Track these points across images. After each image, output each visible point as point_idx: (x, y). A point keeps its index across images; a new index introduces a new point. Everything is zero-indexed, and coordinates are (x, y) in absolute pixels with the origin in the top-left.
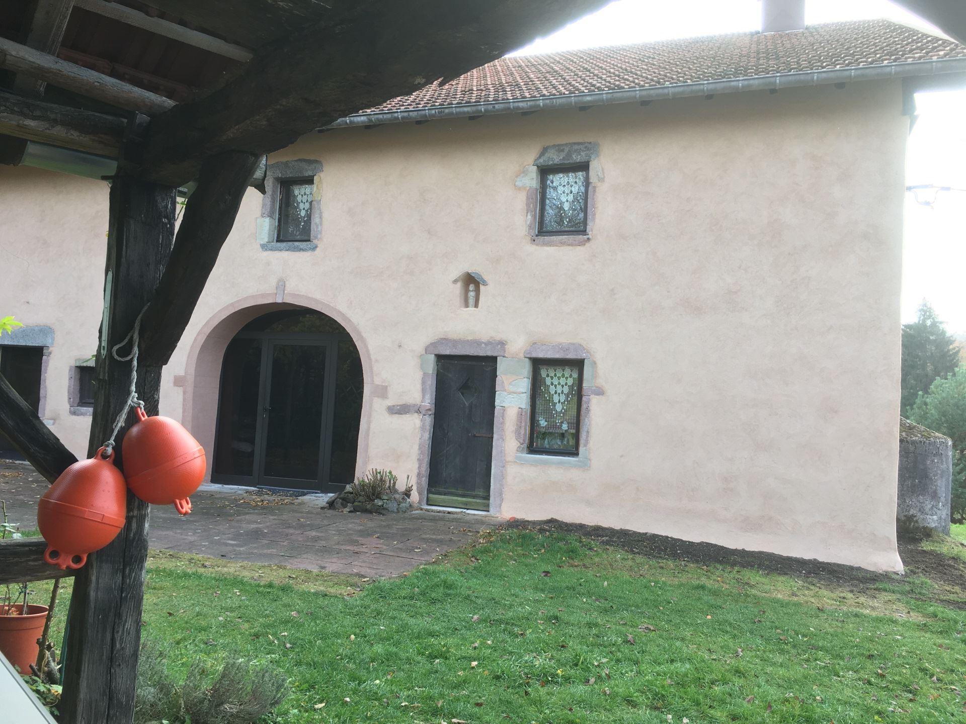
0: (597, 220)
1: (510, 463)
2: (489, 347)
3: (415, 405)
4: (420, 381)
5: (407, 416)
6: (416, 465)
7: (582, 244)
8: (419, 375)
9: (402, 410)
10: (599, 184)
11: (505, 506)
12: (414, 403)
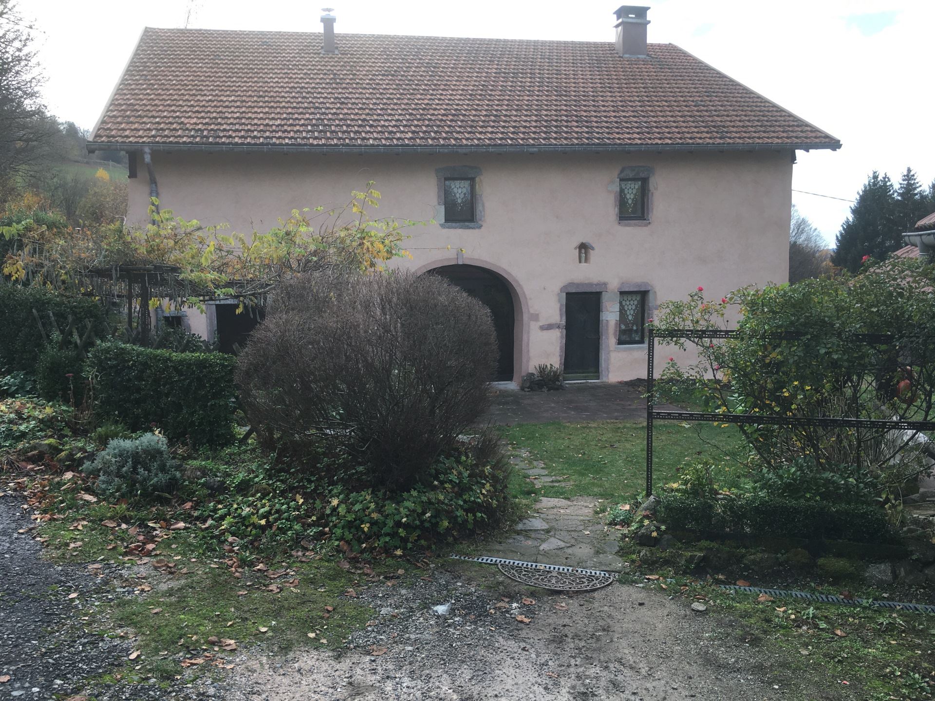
0: (654, 213)
1: (612, 352)
2: (598, 286)
3: (557, 324)
4: (559, 310)
5: (552, 331)
6: (559, 359)
7: (646, 225)
8: (558, 306)
9: (549, 327)
10: (655, 191)
11: (610, 376)
12: (556, 322)
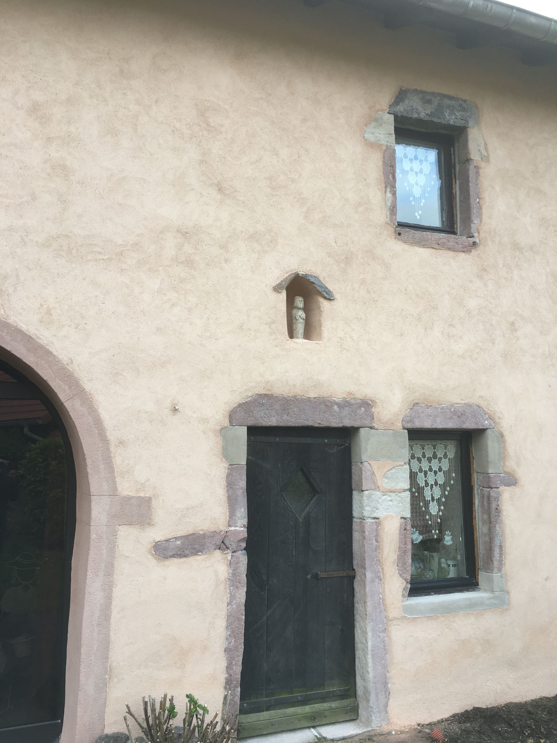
0: (485, 217)
1: (395, 622)
2: (346, 411)
3: (215, 533)
4: (224, 483)
5: (200, 558)
7: (467, 249)
8: (221, 469)
10: (483, 164)
12: (213, 528)
